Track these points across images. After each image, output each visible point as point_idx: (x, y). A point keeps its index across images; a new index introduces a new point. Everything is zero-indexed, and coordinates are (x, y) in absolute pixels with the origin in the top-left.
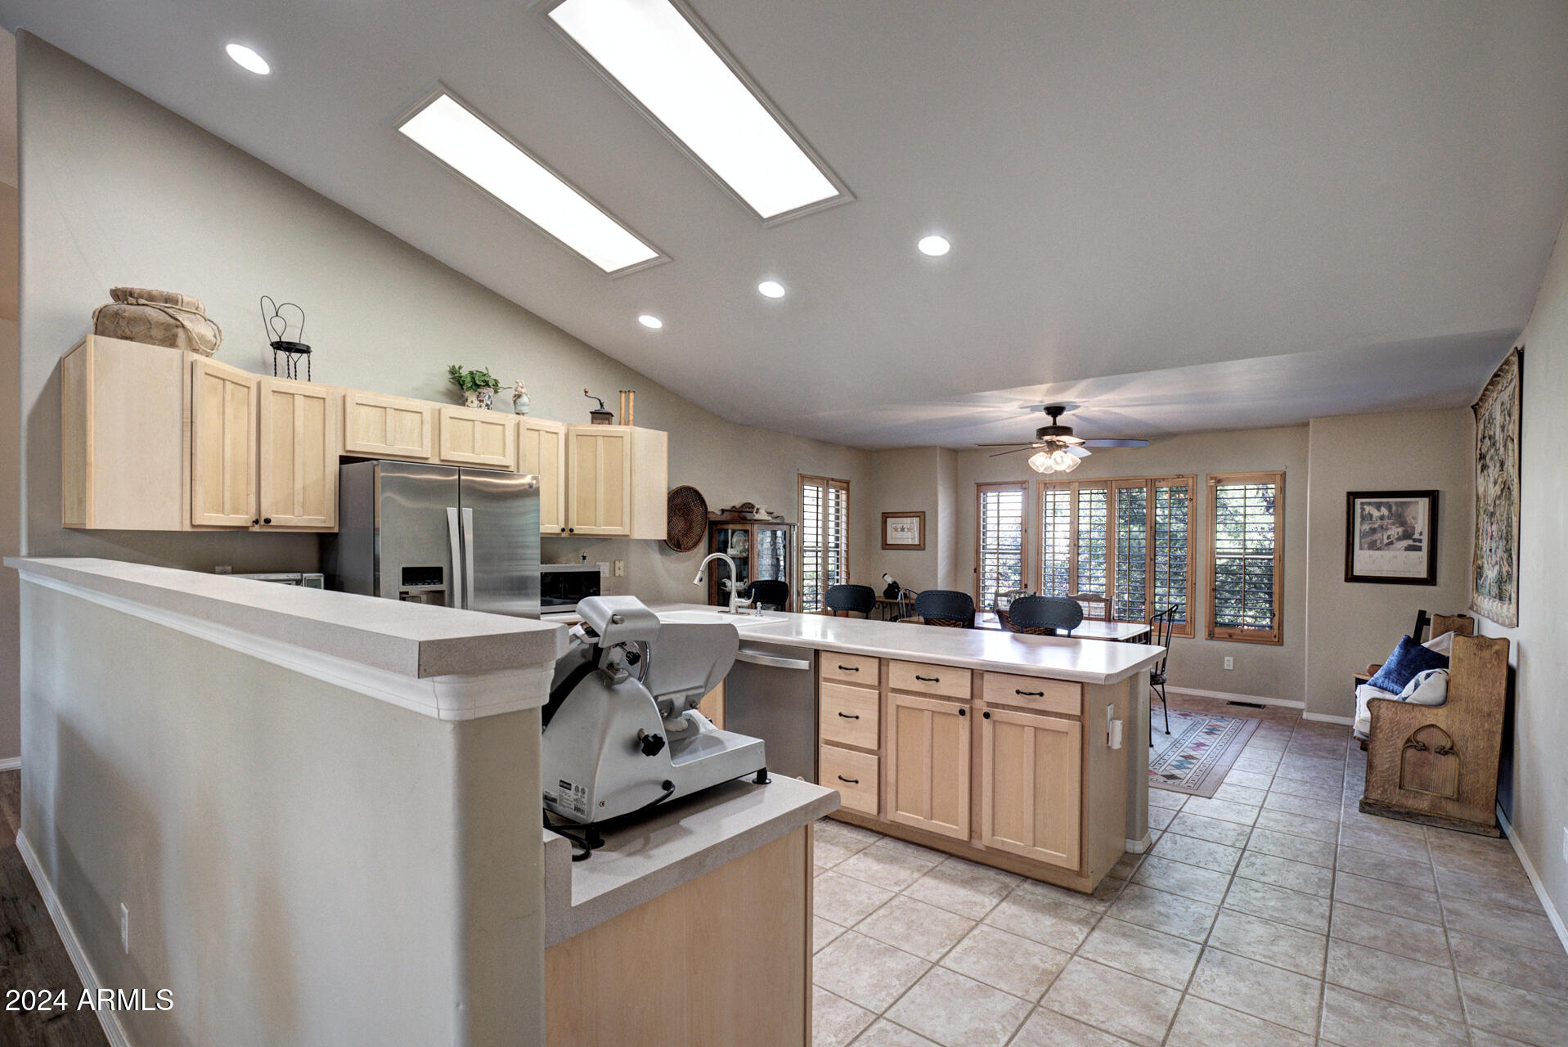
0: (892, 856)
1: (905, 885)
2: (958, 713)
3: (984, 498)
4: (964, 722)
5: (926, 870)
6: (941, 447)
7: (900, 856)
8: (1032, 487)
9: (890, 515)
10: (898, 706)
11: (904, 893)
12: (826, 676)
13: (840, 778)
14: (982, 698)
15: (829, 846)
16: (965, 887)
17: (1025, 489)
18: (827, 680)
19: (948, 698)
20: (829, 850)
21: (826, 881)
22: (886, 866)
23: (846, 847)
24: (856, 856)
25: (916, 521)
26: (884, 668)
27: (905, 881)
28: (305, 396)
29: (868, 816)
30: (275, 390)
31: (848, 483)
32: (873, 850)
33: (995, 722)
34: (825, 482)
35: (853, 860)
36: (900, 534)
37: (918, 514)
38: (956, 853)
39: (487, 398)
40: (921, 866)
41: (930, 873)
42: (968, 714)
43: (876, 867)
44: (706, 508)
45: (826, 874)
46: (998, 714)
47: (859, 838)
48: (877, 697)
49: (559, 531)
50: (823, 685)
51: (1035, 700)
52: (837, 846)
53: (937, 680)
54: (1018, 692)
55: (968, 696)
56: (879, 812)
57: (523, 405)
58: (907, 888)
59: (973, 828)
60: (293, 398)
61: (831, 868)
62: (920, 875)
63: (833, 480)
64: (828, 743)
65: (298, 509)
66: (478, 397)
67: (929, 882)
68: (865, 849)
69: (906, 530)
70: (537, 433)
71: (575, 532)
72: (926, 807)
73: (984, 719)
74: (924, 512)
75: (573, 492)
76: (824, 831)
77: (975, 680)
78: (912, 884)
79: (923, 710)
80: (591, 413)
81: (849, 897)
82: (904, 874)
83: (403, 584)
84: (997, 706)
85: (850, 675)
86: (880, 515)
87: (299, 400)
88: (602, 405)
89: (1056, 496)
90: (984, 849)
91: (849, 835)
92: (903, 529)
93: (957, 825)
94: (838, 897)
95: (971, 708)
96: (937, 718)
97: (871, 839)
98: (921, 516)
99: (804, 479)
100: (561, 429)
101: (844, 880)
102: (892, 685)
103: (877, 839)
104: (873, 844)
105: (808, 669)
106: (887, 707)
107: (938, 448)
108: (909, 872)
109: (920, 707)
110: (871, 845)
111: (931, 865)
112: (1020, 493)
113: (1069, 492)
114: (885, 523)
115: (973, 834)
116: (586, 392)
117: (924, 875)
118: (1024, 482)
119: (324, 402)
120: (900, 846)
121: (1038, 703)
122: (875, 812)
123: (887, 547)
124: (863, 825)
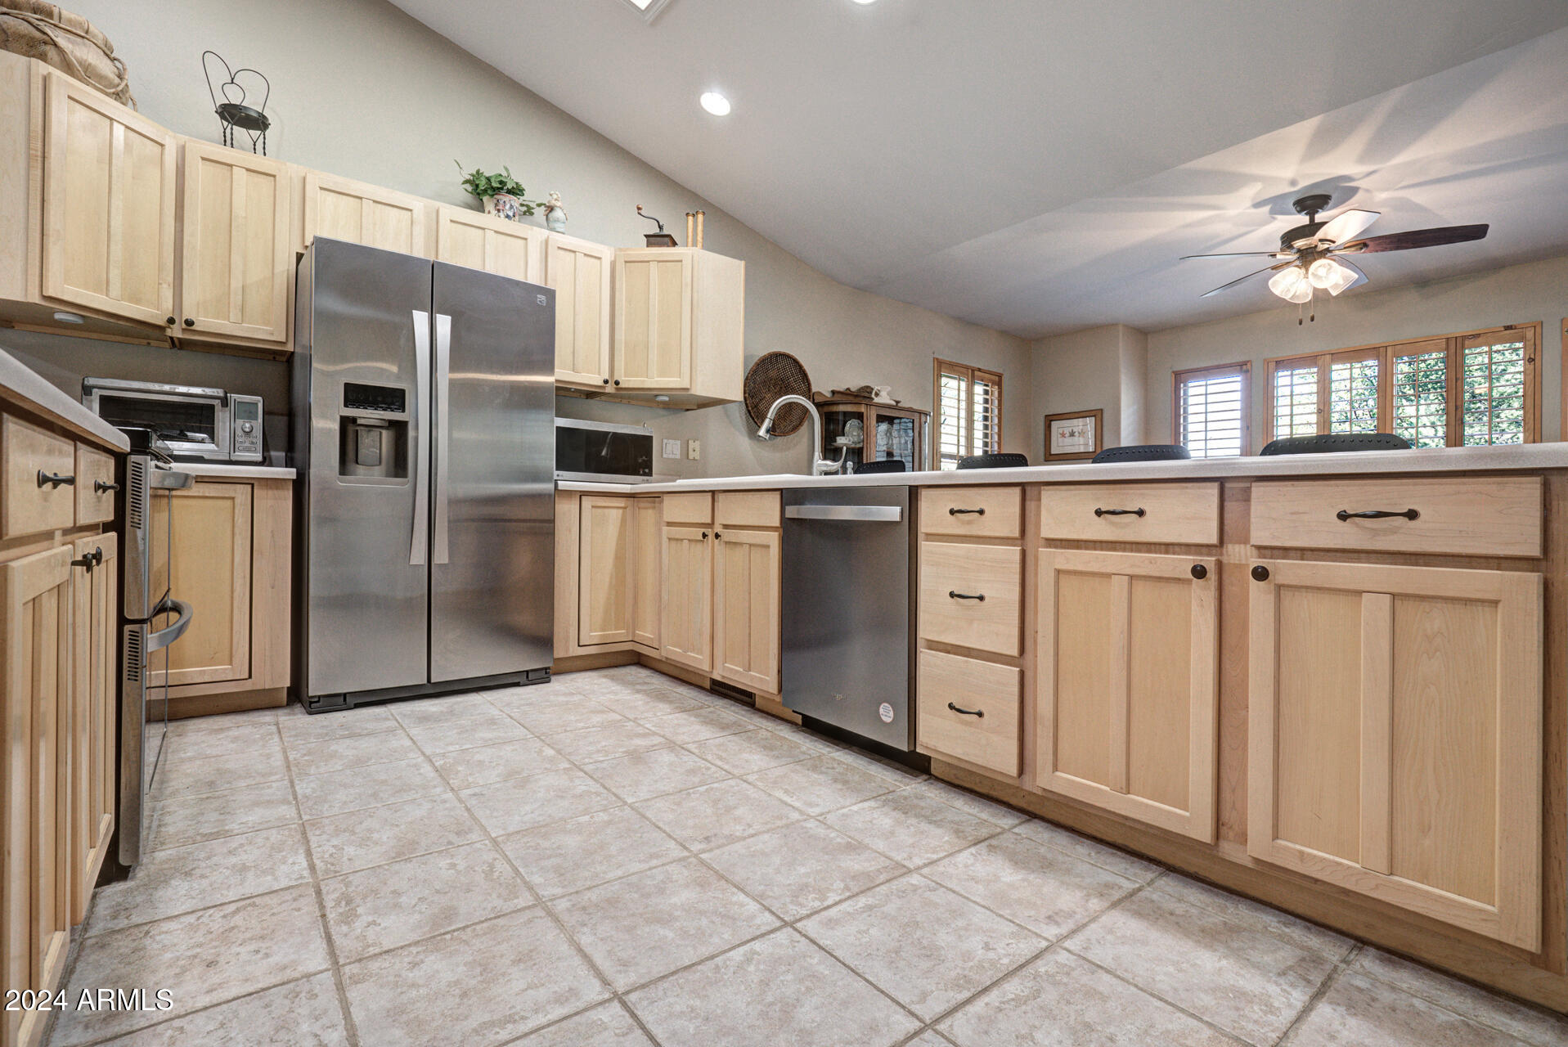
0: (1044, 858)
1: (1070, 925)
2: (1190, 576)
3: (1185, 391)
4: (1202, 596)
5: (1117, 895)
6: (1126, 326)
7: (1061, 858)
8: (1258, 369)
9: (1055, 417)
10: (1058, 572)
11: (1068, 944)
12: (929, 531)
13: (951, 706)
14: (1245, 540)
15: (924, 826)
16: (1210, 947)
17: (1247, 371)
18: (930, 537)
19: (1167, 547)
20: (922, 833)
21: (902, 894)
22: (1031, 877)
23: (957, 832)
24: (973, 850)
25: (1090, 422)
26: (1031, 506)
27: (1070, 915)
28: (248, 170)
29: (999, 778)
30: (205, 156)
31: (1000, 376)
32: (1007, 840)
33: (1279, 588)
34: (971, 374)
35: (965, 857)
36: (1068, 440)
37: (1093, 413)
38: (1178, 863)
39: (508, 207)
40: (1107, 886)
41: (1126, 901)
42: (1212, 575)
43: (1009, 875)
44: (809, 384)
45: (904, 880)
46: (1285, 570)
47: (984, 816)
48: (1017, 557)
49: (601, 383)
50: (925, 547)
51: (1394, 531)
52: (939, 826)
53: (1141, 513)
54: (1343, 516)
55: (1214, 540)
56: (1021, 771)
57: (557, 220)
58: (1074, 932)
59: (1226, 815)
60: (232, 170)
61: (919, 868)
62: (1106, 904)
63: (979, 370)
64: (933, 645)
65: (234, 315)
66: (496, 205)
67: (1124, 923)
68: (992, 837)
69: (1076, 434)
70: (573, 254)
71: (622, 385)
72: (1117, 766)
73: (1253, 582)
74: (1102, 410)
75: (620, 336)
76: (922, 798)
77: (1228, 505)
78: (1085, 925)
79: (1109, 576)
80: (646, 236)
81: (943, 938)
82: (1068, 899)
83: (346, 406)
84: (1285, 552)
85: (969, 523)
86: (1042, 419)
87: (239, 174)
88: (661, 227)
89: (1294, 377)
90: (1250, 865)
91: (966, 809)
92: (1072, 434)
93: (1186, 809)
94: (919, 933)
95: (1220, 565)
96: (1139, 587)
97: (1006, 821)
98: (1097, 414)
99: (943, 367)
100: (607, 254)
101: (939, 897)
102: (1047, 532)
103: (1016, 821)
104: (1009, 830)
105: (898, 519)
106: (1036, 574)
107: (1121, 328)
108: (1079, 894)
109: (1103, 570)
110: (1004, 831)
111: (1128, 886)
112: (1239, 379)
113: (1315, 370)
114: (1048, 428)
115: (1224, 830)
116: (639, 209)
117: (1114, 905)
118: (1245, 363)
119: (275, 181)
120: (1062, 839)
121: (1404, 537)
122: (1013, 770)
123: (1051, 458)
124: (994, 793)
